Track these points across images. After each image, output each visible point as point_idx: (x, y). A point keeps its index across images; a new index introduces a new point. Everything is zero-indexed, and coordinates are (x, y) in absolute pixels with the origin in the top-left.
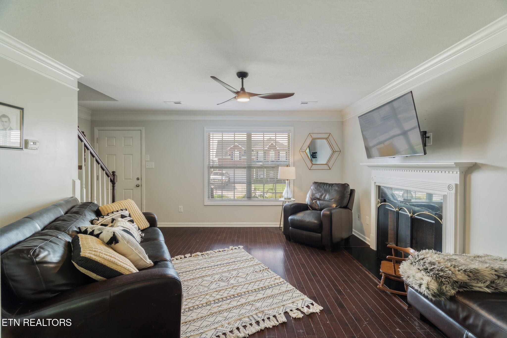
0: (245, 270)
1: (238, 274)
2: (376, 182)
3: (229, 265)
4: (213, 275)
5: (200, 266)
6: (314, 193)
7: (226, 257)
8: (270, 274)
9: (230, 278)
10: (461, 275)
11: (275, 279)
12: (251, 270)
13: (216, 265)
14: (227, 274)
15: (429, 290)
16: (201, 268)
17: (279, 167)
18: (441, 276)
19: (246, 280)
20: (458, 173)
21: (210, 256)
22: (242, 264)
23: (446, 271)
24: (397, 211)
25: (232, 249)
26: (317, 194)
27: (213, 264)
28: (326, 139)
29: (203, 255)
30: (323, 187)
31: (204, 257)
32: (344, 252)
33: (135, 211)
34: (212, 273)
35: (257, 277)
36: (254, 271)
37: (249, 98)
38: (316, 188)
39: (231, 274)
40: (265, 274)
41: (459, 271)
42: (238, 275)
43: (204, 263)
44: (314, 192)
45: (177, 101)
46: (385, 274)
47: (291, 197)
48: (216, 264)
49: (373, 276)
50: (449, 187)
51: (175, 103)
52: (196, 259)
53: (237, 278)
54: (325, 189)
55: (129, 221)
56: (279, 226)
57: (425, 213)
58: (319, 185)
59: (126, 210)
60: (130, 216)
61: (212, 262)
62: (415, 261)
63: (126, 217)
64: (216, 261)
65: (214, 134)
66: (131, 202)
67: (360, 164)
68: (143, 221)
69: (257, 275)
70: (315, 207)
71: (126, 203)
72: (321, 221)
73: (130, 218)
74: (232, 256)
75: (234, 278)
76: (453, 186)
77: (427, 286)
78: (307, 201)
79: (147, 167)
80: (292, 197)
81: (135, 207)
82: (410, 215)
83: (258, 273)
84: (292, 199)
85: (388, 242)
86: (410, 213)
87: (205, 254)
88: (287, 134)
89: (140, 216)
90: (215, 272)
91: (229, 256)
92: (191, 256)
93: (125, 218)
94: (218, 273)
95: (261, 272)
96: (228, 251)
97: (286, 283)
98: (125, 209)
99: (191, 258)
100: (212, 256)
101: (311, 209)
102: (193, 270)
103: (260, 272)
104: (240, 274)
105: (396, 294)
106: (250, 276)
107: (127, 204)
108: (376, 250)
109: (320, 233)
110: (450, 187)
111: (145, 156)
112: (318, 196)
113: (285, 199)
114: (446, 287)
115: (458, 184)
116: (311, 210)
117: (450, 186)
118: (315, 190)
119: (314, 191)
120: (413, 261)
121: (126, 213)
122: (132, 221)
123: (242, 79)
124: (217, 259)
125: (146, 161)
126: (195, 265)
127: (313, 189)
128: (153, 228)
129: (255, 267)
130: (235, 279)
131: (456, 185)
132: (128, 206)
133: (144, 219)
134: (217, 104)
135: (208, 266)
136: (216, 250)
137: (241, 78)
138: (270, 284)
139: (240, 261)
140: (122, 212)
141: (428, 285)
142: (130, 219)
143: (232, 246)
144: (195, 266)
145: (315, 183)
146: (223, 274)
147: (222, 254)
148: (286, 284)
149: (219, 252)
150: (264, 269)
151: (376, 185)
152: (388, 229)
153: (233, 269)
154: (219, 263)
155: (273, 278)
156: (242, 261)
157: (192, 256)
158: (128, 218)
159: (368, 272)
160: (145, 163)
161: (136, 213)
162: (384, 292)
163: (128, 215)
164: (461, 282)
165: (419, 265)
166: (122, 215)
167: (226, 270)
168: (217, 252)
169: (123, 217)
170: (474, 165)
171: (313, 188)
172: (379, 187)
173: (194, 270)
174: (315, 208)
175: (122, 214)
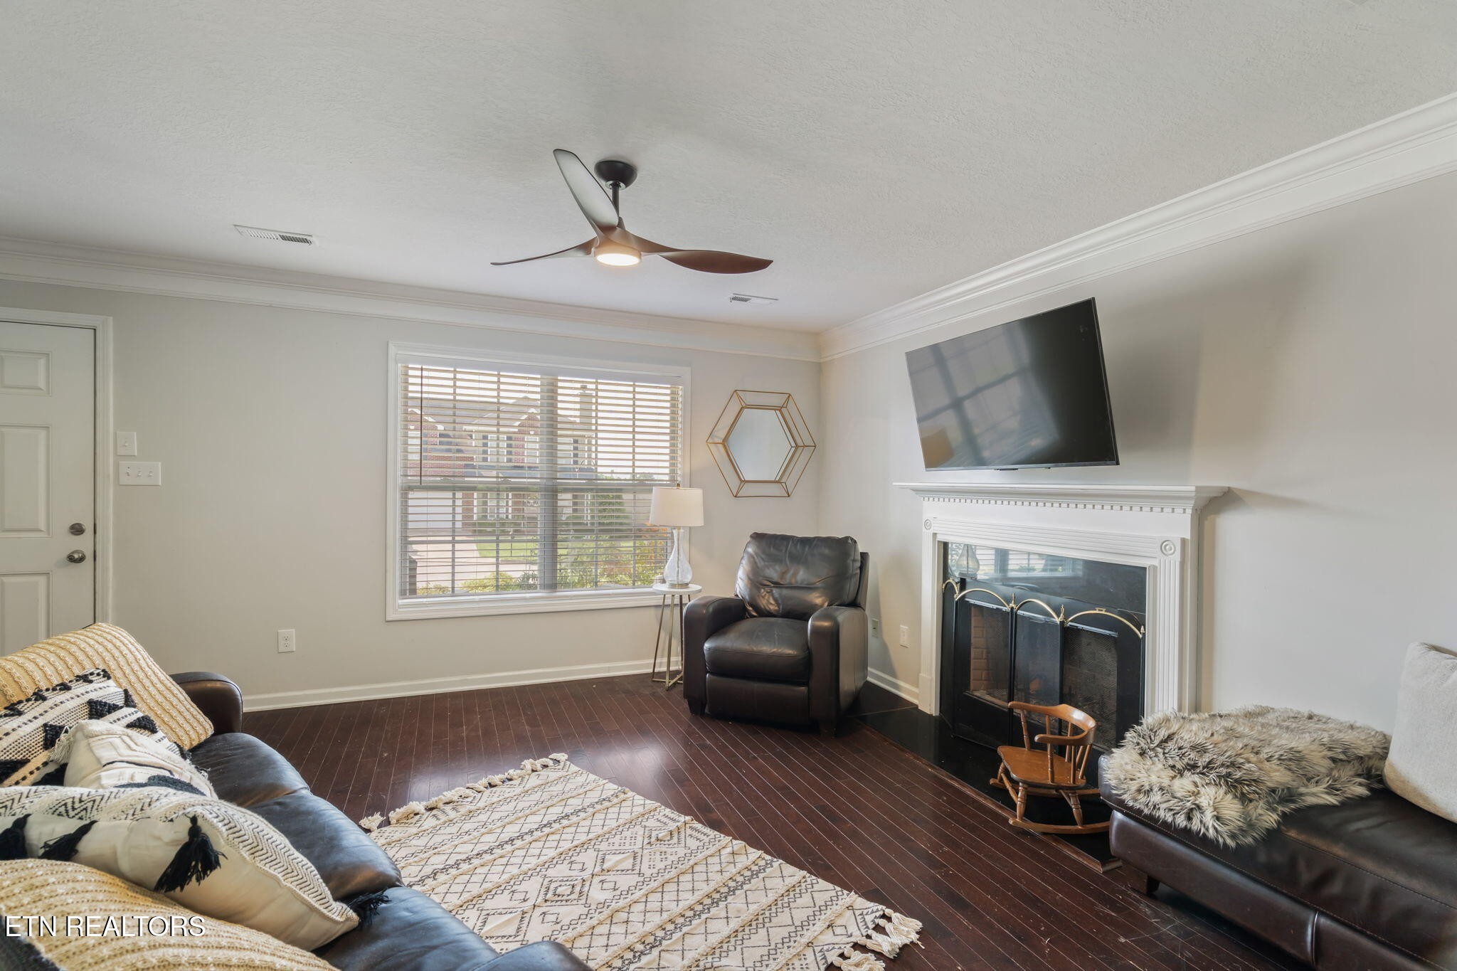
0: (617, 840)
1: (603, 862)
2: (936, 534)
3: (553, 833)
4: (512, 883)
5: (446, 857)
6: (759, 565)
7: (527, 804)
8: (706, 839)
9: (584, 881)
10: (1278, 771)
11: (733, 853)
12: (640, 839)
13: (506, 843)
14: (561, 870)
15: (1222, 824)
16: (451, 862)
17: (654, 488)
18: (1236, 781)
19: (642, 879)
20: (1189, 511)
21: (463, 810)
22: (598, 820)
23: (1240, 764)
24: (1012, 608)
25: (533, 771)
26: (768, 568)
27: (490, 839)
28: (779, 409)
29: (434, 812)
30: (786, 549)
31: (443, 818)
32: (868, 732)
33: (141, 675)
34: (505, 877)
35: (671, 858)
36: (650, 837)
37: (640, 256)
38: (764, 552)
39: (580, 866)
40: (693, 844)
41: (1268, 760)
42: (606, 866)
43: (456, 843)
44: (761, 564)
45: (296, 229)
46: (1025, 786)
47: (687, 581)
48: (505, 837)
49: (974, 790)
50: (1163, 547)
51: (284, 238)
52: (413, 830)
53: (608, 878)
54: (790, 553)
55: (130, 726)
56: (651, 671)
57: (1097, 612)
58: (770, 544)
59: (107, 675)
60: (129, 702)
61: (483, 830)
62: (1152, 745)
63: (114, 708)
64: (499, 824)
65: (427, 370)
66: (118, 635)
67: (894, 484)
68: (186, 714)
69: (669, 851)
70: (767, 608)
71: (92, 642)
72: (808, 648)
73: (133, 710)
74: (546, 796)
75: (596, 879)
76: (1175, 544)
77: (1215, 813)
78: (739, 587)
79: (124, 480)
80: (692, 580)
81: (139, 657)
82: (1058, 620)
83: (666, 842)
84: (694, 587)
85: (969, 690)
86: (1058, 616)
87: (440, 805)
88: (669, 386)
89: (169, 695)
90: (515, 870)
91: (535, 797)
92: (388, 823)
93: (110, 713)
94: (530, 873)
95: (675, 840)
96: (523, 778)
97: (772, 861)
98: (98, 674)
99: (387, 829)
100: (473, 808)
101: (754, 614)
102: (422, 880)
103: (672, 838)
104: (610, 860)
105: (1056, 834)
106: (645, 860)
107: (101, 649)
108: (938, 714)
109: (806, 684)
110: (1167, 547)
111: (115, 434)
112: (773, 573)
113: (673, 586)
114: (1256, 808)
115: (1188, 540)
116: (755, 617)
117: (1165, 544)
118: (763, 556)
119: (761, 560)
120: (1145, 746)
121: (108, 691)
122: (144, 725)
123: (615, 187)
124: (496, 816)
125: (118, 457)
126: (422, 856)
127: (756, 554)
128: (228, 735)
129: (647, 824)
130: (602, 882)
131: (1183, 541)
132: (108, 657)
133: (188, 706)
134: (491, 263)
135: (475, 852)
136: (480, 782)
137: (611, 182)
138: (727, 875)
139: (584, 810)
140: (90, 687)
141: (1215, 809)
142: (134, 717)
143: (531, 760)
144: (423, 859)
145: (758, 537)
146: (551, 872)
147: (506, 795)
148: (776, 864)
149: (490, 789)
150: (679, 824)
151: (939, 541)
152: (969, 656)
153: (575, 843)
154: (512, 831)
155: (724, 852)
156: (591, 810)
157: (393, 821)
158: (126, 710)
159: (956, 780)
160: (117, 466)
161: (148, 684)
162: (1025, 833)
163: (120, 701)
164: (1283, 790)
165: (1167, 755)
166: (91, 703)
167: (552, 853)
168: (482, 788)
169: (98, 710)
170: (1225, 493)
171: (754, 552)
172: (945, 545)
173: (428, 877)
174: (766, 610)
175: (94, 696)
